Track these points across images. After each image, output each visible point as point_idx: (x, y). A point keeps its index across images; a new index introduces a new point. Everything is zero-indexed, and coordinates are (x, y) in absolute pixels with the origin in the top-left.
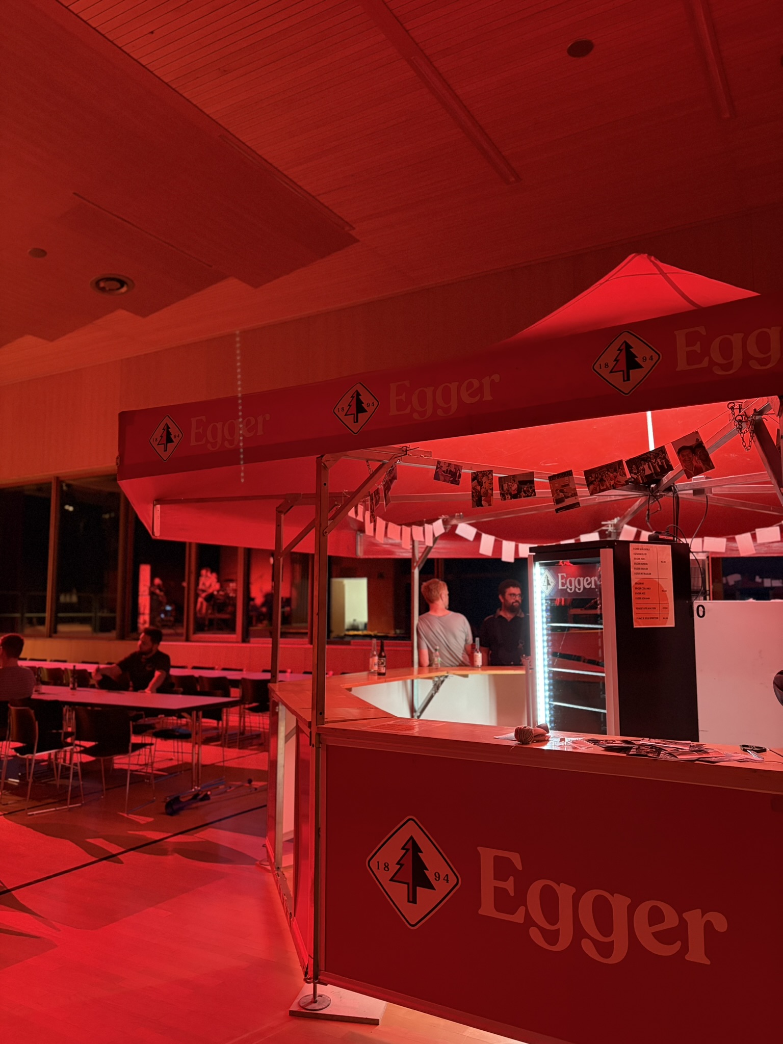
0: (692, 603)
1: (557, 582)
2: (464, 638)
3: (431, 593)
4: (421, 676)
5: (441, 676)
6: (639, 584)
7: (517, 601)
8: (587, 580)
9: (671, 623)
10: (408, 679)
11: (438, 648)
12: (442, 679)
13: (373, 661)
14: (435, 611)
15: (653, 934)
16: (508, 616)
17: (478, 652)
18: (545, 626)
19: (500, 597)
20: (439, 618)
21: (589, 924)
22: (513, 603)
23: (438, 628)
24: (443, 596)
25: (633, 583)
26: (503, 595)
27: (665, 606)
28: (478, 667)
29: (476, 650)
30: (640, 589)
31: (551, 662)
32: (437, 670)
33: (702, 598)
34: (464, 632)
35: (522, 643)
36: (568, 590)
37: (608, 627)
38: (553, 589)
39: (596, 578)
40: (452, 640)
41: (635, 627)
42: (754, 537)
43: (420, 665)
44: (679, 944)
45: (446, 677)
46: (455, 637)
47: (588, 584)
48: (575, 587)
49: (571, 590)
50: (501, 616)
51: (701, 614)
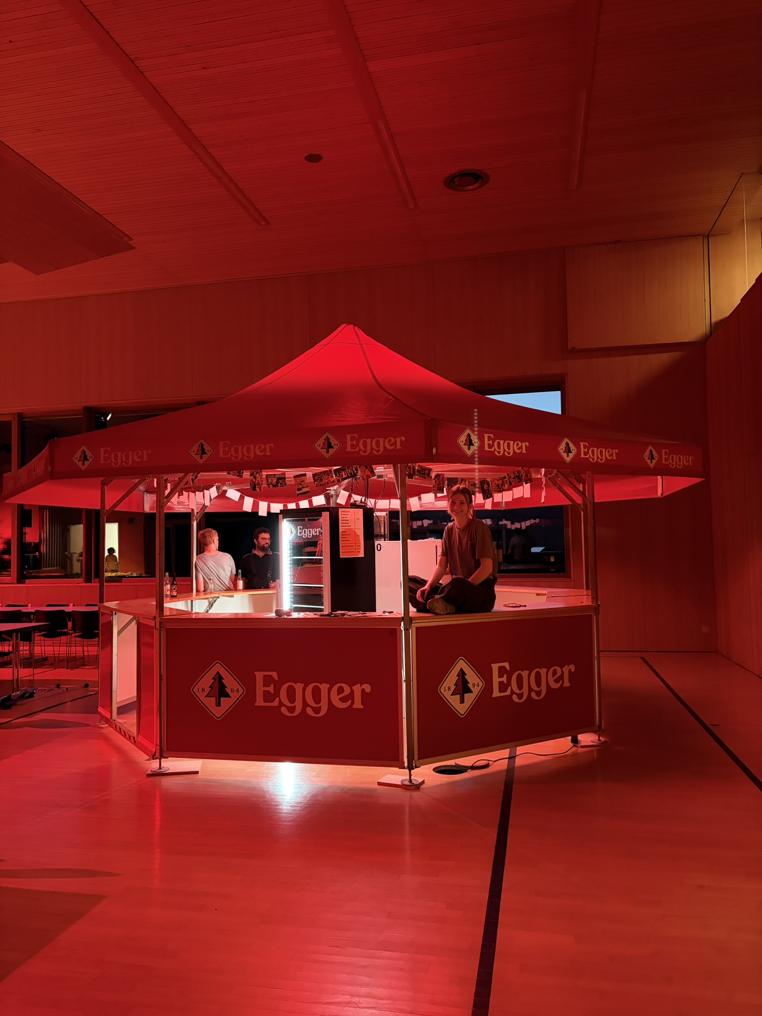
0: (374, 543)
1: (297, 532)
2: (230, 570)
3: (206, 539)
4: (198, 597)
5: (214, 598)
6: (344, 532)
7: (267, 543)
8: (314, 530)
9: (362, 555)
10: (189, 599)
11: (212, 578)
12: (215, 599)
13: (166, 588)
14: (209, 551)
15: (339, 699)
16: (261, 554)
17: (240, 580)
18: (289, 559)
19: (255, 540)
20: (212, 556)
21: (310, 700)
22: (264, 544)
23: (211, 563)
24: (215, 541)
25: (340, 532)
26: (257, 539)
27: (358, 545)
28: (240, 590)
29: (239, 579)
30: (344, 535)
31: (292, 581)
32: (211, 593)
33: (383, 539)
34: (230, 566)
35: (270, 573)
36: (303, 536)
37: (326, 558)
38: (295, 536)
39: (320, 529)
40: (222, 572)
41: (341, 557)
42: (420, 499)
43: (198, 591)
44: (350, 701)
45: (218, 597)
46: (224, 569)
47: (315, 533)
48: (308, 535)
49: (305, 536)
50: (255, 554)
51: (379, 549)
